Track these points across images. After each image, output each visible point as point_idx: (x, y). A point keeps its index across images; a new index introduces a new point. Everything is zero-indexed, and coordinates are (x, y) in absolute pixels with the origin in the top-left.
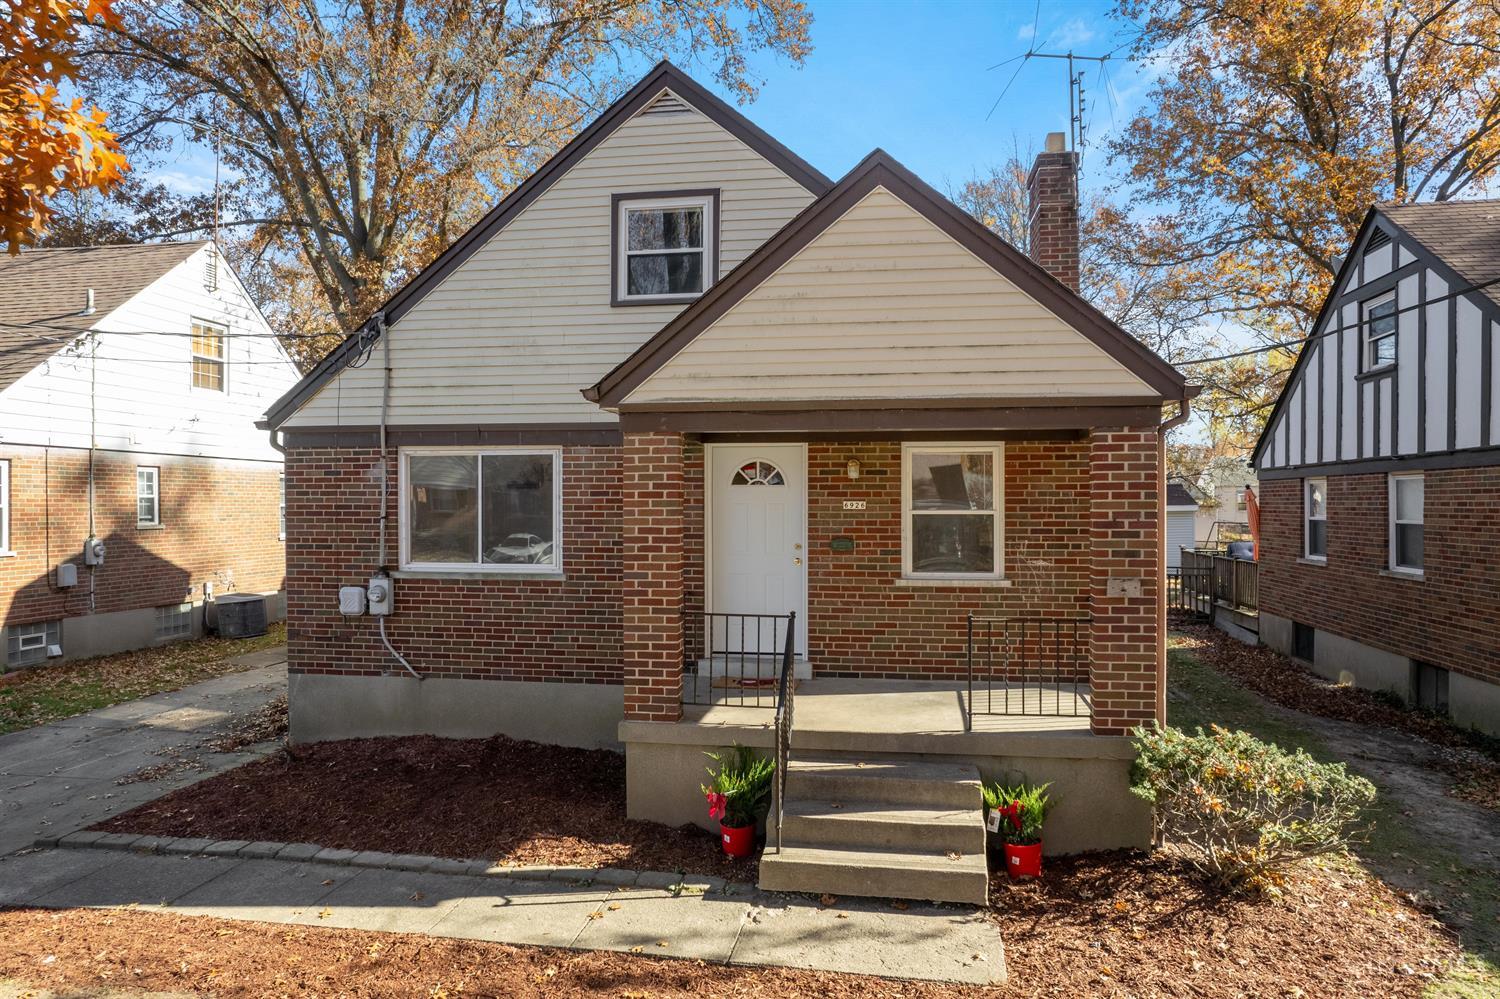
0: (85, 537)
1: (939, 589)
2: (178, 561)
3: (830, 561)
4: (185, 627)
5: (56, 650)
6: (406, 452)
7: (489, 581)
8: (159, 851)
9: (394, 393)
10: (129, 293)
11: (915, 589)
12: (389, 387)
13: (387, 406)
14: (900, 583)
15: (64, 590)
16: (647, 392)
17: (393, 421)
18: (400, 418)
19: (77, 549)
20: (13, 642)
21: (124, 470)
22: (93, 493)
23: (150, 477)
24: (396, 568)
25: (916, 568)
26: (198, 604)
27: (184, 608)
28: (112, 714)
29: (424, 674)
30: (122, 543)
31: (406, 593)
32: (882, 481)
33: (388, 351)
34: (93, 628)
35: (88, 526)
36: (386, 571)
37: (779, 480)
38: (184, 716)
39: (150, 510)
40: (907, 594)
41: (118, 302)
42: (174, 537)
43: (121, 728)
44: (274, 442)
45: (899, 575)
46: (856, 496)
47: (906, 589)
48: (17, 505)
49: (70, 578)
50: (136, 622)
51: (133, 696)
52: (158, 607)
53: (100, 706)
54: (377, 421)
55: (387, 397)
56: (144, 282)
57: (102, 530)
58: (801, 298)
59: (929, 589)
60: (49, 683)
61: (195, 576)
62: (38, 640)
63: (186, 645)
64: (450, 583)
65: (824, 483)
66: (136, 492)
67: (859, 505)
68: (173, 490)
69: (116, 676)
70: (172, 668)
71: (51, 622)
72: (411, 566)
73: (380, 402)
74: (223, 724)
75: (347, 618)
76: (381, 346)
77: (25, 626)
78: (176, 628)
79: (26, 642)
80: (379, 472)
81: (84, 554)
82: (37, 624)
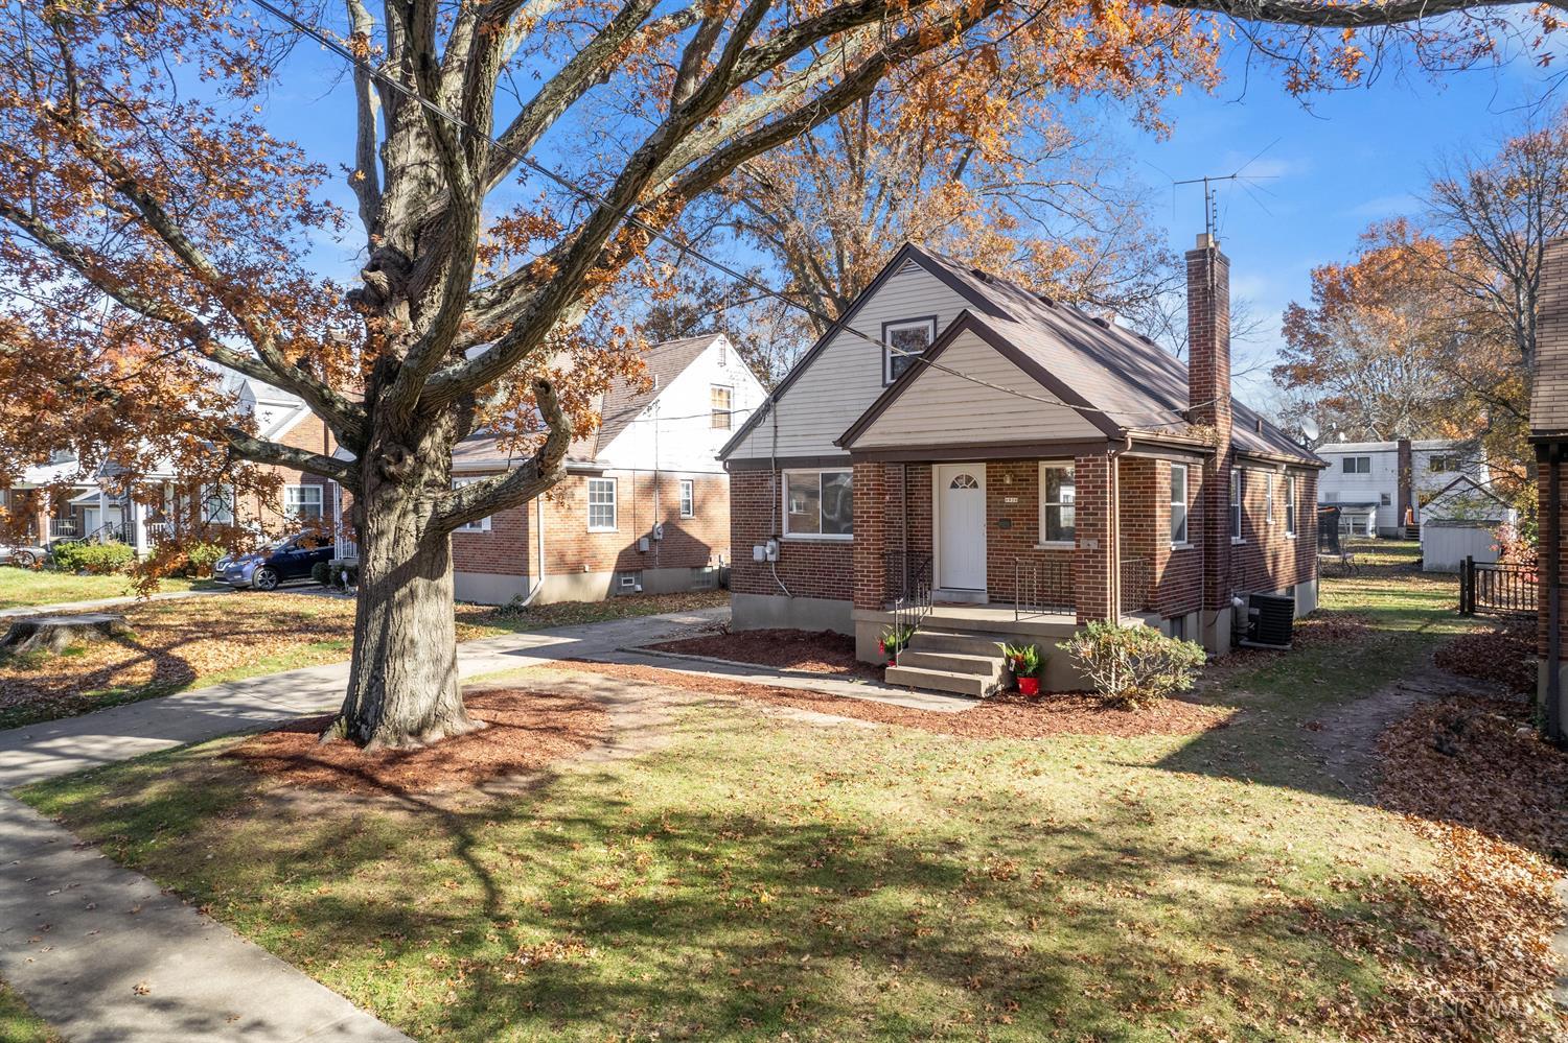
0: (653, 523)
1: (1060, 551)
2: (703, 540)
3: (998, 533)
4: (708, 582)
5: (639, 588)
6: (785, 471)
7: (824, 543)
8: (657, 655)
9: (779, 440)
10: (676, 374)
11: (1046, 551)
12: (776, 436)
13: (775, 447)
14: (1037, 547)
15: (643, 553)
16: (863, 441)
17: (778, 456)
18: (782, 453)
19: (649, 530)
20: (619, 581)
21: (671, 482)
22: (656, 496)
23: (688, 487)
24: (781, 536)
25: (1047, 539)
26: (716, 568)
27: (707, 570)
28: (658, 617)
29: (794, 595)
30: (671, 526)
31: (785, 549)
32: (1026, 486)
33: (775, 416)
34: (657, 575)
35: (652, 518)
36: (775, 537)
37: (975, 485)
38: (689, 619)
39: (688, 508)
40: (1041, 554)
41: (670, 381)
42: (701, 525)
43: (659, 622)
44: (725, 467)
45: (1037, 543)
46: (1012, 495)
47: (1040, 551)
48: (621, 504)
49: (645, 547)
50: (680, 575)
51: (670, 611)
52: (693, 568)
53: (653, 613)
54: (770, 456)
55: (775, 442)
56: (684, 366)
57: (662, 519)
58: (930, 390)
59: (1054, 551)
60: (633, 602)
61: (714, 550)
62: (630, 581)
63: (705, 592)
64: (805, 544)
65: (995, 488)
66: (678, 495)
67: (1014, 500)
68: (699, 494)
69: (665, 602)
70: (693, 602)
71: (638, 571)
72: (788, 536)
73: (771, 445)
74: (705, 623)
75: (757, 563)
76: (772, 414)
77: (625, 572)
78: (703, 582)
79: (625, 582)
80: (772, 483)
81: (652, 532)
82: (630, 572)
